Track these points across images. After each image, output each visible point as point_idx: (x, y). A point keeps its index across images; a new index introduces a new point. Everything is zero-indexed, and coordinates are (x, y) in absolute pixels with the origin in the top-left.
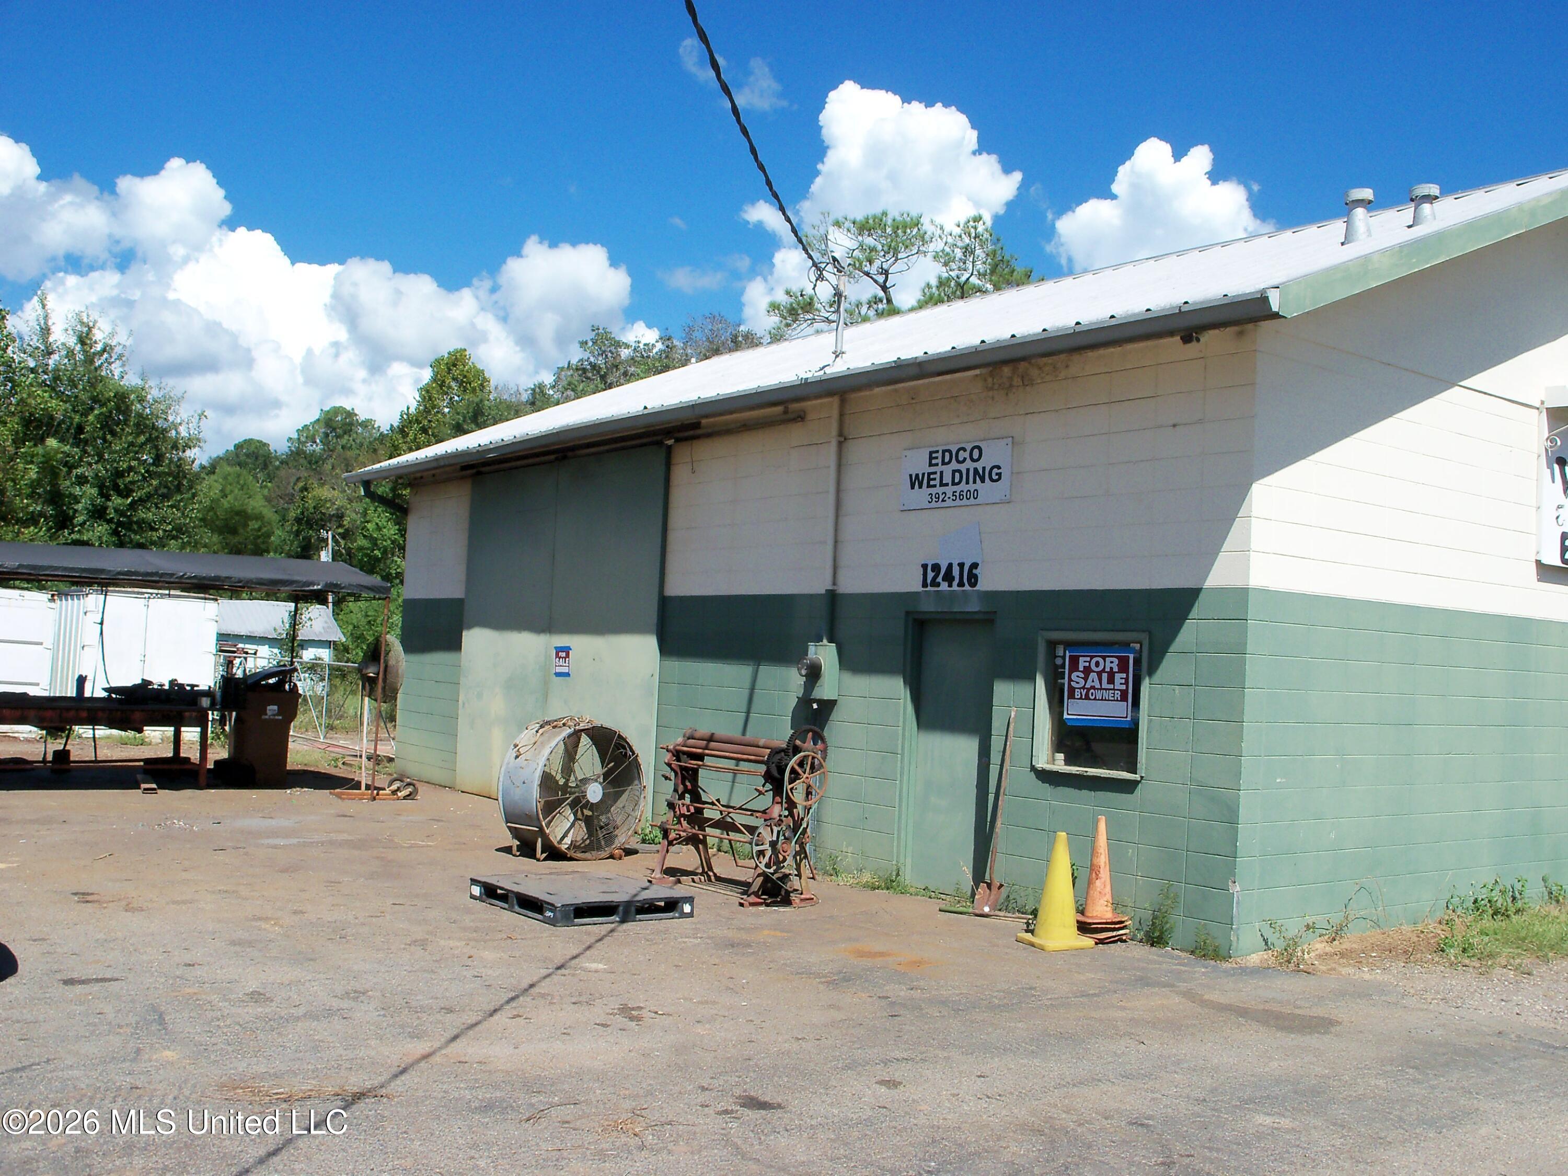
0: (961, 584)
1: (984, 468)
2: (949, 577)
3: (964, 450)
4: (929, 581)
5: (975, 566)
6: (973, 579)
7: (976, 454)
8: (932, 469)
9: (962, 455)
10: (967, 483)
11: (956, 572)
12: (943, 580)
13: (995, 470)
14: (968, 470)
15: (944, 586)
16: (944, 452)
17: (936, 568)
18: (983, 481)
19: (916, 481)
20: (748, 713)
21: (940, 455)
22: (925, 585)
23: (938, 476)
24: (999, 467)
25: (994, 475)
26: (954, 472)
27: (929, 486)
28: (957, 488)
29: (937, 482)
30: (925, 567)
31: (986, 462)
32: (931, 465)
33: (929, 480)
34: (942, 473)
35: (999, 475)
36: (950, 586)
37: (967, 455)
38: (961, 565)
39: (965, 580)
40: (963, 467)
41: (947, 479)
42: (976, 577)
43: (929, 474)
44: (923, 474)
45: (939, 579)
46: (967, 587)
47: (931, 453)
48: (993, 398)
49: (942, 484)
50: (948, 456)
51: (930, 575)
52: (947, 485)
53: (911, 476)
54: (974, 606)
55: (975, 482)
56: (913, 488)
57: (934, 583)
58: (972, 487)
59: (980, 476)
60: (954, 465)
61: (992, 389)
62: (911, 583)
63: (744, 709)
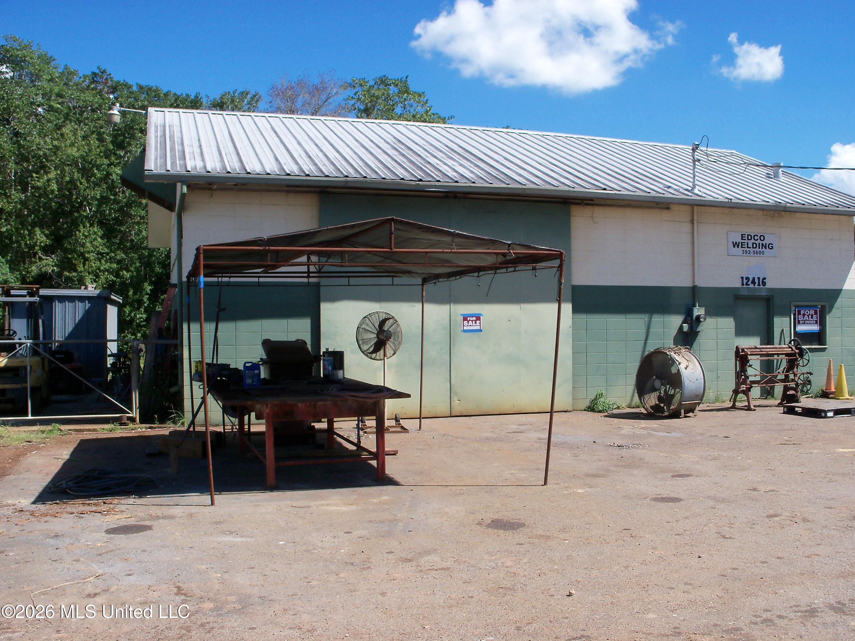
0: (759, 285)
1: (766, 244)
2: (753, 282)
3: (757, 236)
4: (745, 283)
5: (764, 279)
6: (764, 284)
7: (762, 238)
8: (743, 241)
9: (756, 238)
10: (759, 248)
11: (756, 281)
12: (752, 283)
13: (770, 245)
14: (759, 244)
15: (752, 286)
16: (748, 235)
17: (747, 278)
18: (766, 248)
19: (735, 245)
20: (646, 339)
21: (746, 236)
22: (743, 284)
23: (746, 244)
24: (772, 244)
25: (770, 247)
26: (753, 243)
27: (742, 247)
28: (755, 250)
29: (746, 246)
30: (742, 278)
31: (767, 241)
32: (742, 239)
33: (742, 245)
34: (747, 243)
35: (772, 247)
36: (754, 285)
37: (758, 238)
38: (759, 278)
39: (761, 284)
40: (757, 242)
41: (750, 245)
42: (765, 283)
43: (742, 243)
44: (739, 243)
45: (749, 283)
46: (762, 286)
47: (742, 235)
48: (767, 219)
49: (748, 247)
50: (750, 237)
51: (745, 281)
52: (750, 248)
53: (733, 242)
54: (764, 293)
55: (762, 248)
56: (734, 247)
57: (747, 284)
58: (763, 250)
59: (764, 246)
60: (753, 241)
61: (766, 215)
62: (737, 284)
63: (644, 338)
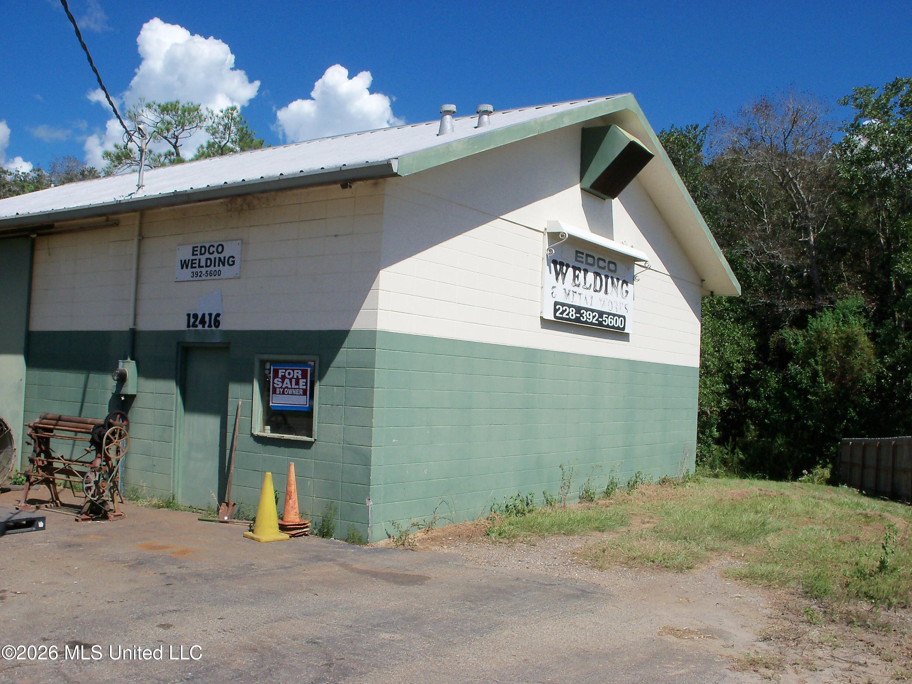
0: (210, 326)
1: (225, 258)
2: (203, 322)
3: (213, 246)
4: (191, 324)
5: (218, 315)
6: (217, 323)
7: (220, 249)
8: (194, 257)
9: (212, 249)
10: (215, 266)
11: (207, 319)
12: (200, 323)
13: (231, 259)
14: (215, 258)
15: (200, 327)
16: (201, 247)
17: (195, 316)
18: (224, 265)
19: (184, 264)
20: (83, 402)
21: (199, 249)
22: (189, 326)
23: (197, 262)
24: (233, 257)
25: (230, 262)
26: (207, 259)
27: (192, 267)
28: (209, 269)
29: (197, 265)
30: (189, 315)
31: (226, 254)
32: (193, 255)
33: (192, 264)
34: (200, 260)
35: (234, 262)
36: (204, 327)
37: (215, 249)
38: (210, 315)
39: (213, 324)
40: (212, 257)
41: (203, 263)
42: (219, 322)
43: (192, 260)
44: (189, 260)
45: (197, 323)
46: (213, 328)
47: (194, 247)
48: (231, 216)
49: (200, 267)
50: (204, 250)
51: (192, 320)
52: (203, 267)
53: (181, 261)
54: (217, 339)
55: (219, 266)
56: (182, 268)
57: (194, 325)
58: (217, 268)
59: (222, 262)
60: (207, 255)
61: (231, 211)
62: (182, 326)
63: (80, 400)
